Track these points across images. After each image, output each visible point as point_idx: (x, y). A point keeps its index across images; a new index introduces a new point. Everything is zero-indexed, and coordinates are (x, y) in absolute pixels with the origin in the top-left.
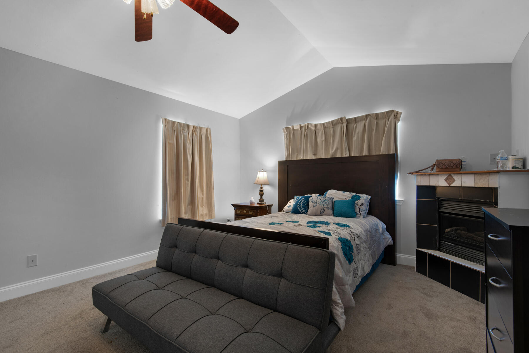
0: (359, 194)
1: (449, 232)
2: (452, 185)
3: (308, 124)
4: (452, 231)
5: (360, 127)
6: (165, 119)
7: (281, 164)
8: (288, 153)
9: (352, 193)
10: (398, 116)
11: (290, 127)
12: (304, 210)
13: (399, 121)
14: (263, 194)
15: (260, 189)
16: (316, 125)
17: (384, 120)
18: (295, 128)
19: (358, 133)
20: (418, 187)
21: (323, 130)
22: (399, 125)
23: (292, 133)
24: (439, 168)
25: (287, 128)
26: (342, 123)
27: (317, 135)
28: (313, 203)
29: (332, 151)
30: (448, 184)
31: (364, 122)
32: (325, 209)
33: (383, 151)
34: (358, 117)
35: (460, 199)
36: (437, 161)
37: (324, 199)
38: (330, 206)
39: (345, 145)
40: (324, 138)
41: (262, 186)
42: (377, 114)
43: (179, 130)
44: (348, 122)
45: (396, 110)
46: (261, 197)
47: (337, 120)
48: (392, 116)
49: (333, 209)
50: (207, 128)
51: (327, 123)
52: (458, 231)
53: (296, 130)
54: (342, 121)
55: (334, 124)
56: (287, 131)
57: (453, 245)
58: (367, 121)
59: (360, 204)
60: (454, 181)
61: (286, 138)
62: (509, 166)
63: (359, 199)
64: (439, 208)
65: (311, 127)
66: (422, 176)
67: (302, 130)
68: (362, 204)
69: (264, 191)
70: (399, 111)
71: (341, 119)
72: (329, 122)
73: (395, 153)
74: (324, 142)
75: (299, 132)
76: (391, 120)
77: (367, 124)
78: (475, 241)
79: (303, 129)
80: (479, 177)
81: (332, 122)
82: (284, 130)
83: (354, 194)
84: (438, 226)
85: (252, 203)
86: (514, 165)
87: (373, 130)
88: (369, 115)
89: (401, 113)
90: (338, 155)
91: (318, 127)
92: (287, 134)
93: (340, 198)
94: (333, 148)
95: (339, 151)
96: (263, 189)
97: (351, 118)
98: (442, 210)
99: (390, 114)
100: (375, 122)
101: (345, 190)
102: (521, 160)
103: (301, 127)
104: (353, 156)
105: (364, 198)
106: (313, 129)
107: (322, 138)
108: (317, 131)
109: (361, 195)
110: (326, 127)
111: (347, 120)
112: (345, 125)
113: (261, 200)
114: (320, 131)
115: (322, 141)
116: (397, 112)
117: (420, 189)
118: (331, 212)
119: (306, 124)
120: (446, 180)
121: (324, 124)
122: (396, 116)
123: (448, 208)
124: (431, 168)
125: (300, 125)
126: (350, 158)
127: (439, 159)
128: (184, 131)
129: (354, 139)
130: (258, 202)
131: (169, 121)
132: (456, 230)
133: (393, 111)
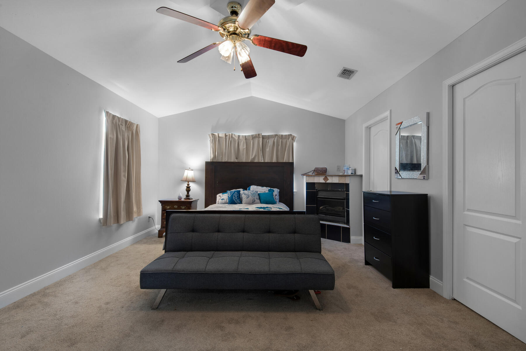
0: (272, 188)
1: (322, 209)
2: (327, 182)
3: (232, 134)
4: (323, 208)
5: (271, 142)
6: (107, 112)
7: (208, 164)
8: (213, 155)
9: (268, 188)
10: (294, 139)
11: (216, 134)
12: (239, 201)
13: (294, 141)
14: (190, 190)
15: (187, 185)
16: (239, 136)
17: (286, 140)
18: (220, 136)
19: (270, 146)
20: (307, 183)
21: (245, 141)
22: (295, 144)
23: (217, 140)
24: (317, 172)
25: (213, 134)
26: (259, 137)
27: (240, 143)
28: (246, 196)
29: (252, 156)
30: (325, 181)
31: (273, 139)
32: (255, 199)
33: (285, 160)
34: (270, 135)
35: (329, 189)
36: (316, 168)
37: (253, 193)
38: (258, 197)
39: (261, 154)
40: (245, 147)
41: (188, 183)
42: (282, 135)
43: (118, 124)
44: (264, 137)
45: (293, 134)
46: (188, 193)
47: (256, 135)
48: (291, 138)
49: (260, 199)
50: (137, 125)
51: (248, 136)
52: (327, 207)
53: (221, 137)
54: (259, 136)
55: (254, 137)
56: (213, 137)
57: (324, 215)
58: (276, 139)
59: (275, 195)
60: (328, 180)
61: (212, 143)
62: (350, 173)
63: (274, 192)
64: (317, 196)
65: (234, 137)
66: (310, 177)
67: (226, 138)
68: (276, 195)
69: (190, 188)
70: (295, 136)
71: (259, 135)
72: (250, 136)
73: (292, 162)
74: (245, 150)
75: (224, 139)
76: (290, 140)
77: (275, 141)
78: (336, 211)
79: (228, 137)
80: (341, 178)
81: (252, 136)
82: (210, 136)
83: (270, 188)
84: (317, 205)
85: (180, 198)
86: (352, 172)
87: (279, 145)
88: (277, 135)
89: (296, 137)
90: (256, 161)
91: (241, 137)
92: (213, 139)
93: (261, 192)
94: (252, 154)
95: (257, 157)
96: (190, 185)
97: (265, 135)
98: (318, 196)
99: (289, 136)
100: (281, 140)
101: (263, 186)
102: (354, 170)
103: (226, 136)
104: (266, 162)
105: (276, 191)
106: (237, 138)
107: (243, 146)
108: (240, 141)
109: (274, 189)
110: (246, 139)
111: (262, 136)
112: (261, 139)
113: (188, 196)
114: (242, 141)
115: (244, 149)
116: (294, 136)
117: (308, 184)
118: (259, 201)
119: (231, 134)
120: (324, 179)
121: (245, 136)
122: (293, 139)
123: (321, 195)
124: (313, 172)
125: (225, 134)
126: (264, 163)
127: (317, 167)
128: (122, 126)
129: (268, 150)
130: (185, 197)
131: (110, 114)
132: (325, 207)
133: (291, 135)
